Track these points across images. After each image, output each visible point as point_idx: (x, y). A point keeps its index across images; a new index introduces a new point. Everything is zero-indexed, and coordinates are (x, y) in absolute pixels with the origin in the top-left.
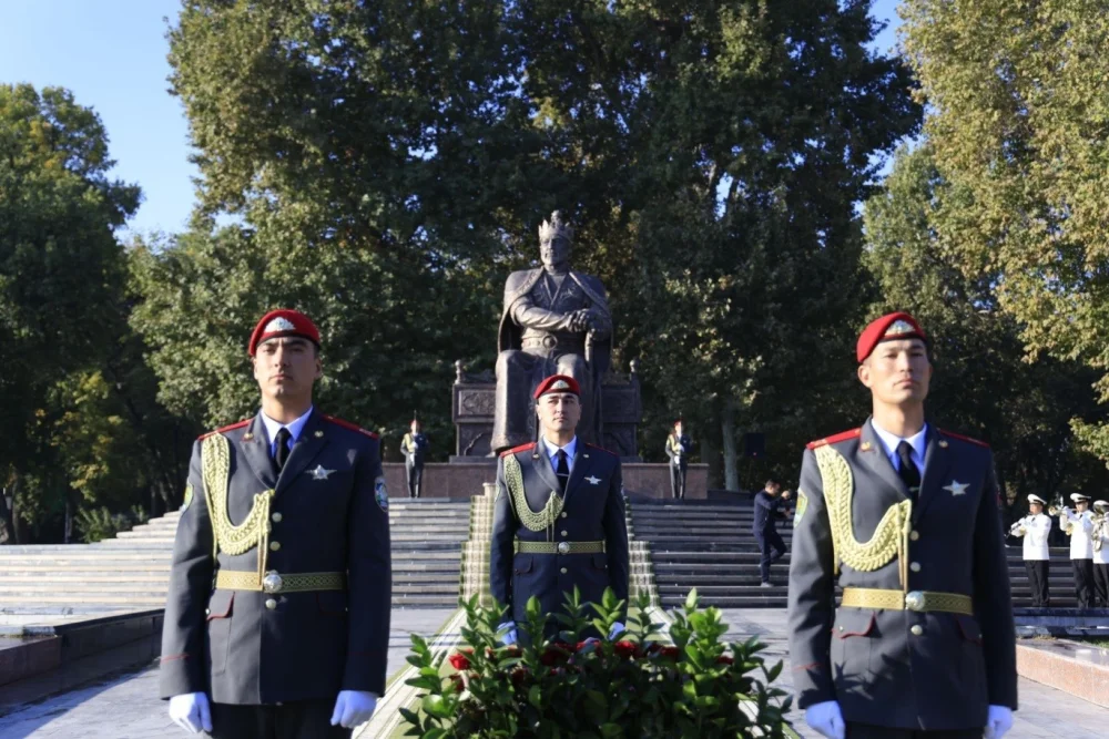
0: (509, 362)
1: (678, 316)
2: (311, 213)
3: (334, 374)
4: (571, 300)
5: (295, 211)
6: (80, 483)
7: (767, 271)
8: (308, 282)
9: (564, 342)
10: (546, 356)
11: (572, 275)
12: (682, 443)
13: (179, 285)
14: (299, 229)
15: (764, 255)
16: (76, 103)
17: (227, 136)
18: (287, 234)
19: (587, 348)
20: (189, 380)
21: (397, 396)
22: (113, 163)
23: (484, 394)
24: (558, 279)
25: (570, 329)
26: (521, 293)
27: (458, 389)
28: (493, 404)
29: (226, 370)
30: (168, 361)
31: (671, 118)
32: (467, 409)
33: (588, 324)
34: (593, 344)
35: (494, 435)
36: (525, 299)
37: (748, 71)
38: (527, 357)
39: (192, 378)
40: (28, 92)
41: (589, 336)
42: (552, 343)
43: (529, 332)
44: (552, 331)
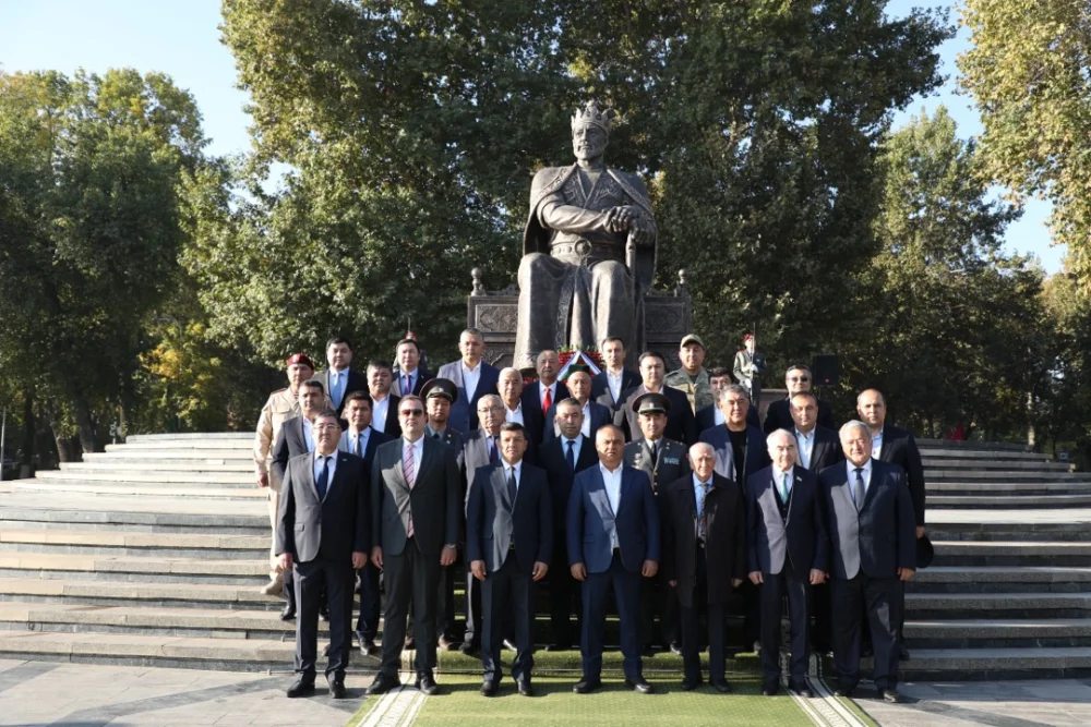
0: (534, 266)
1: (708, 254)
2: (351, 151)
3: (370, 307)
4: (608, 198)
5: (337, 151)
6: (185, 412)
7: (798, 207)
8: (346, 217)
9: (600, 245)
10: (578, 264)
11: (609, 171)
12: (755, 362)
13: (224, 222)
14: (340, 167)
15: (796, 191)
16: (175, 85)
17: (265, 71)
18: (328, 173)
19: (628, 251)
20: (234, 315)
21: (433, 330)
22: (210, 141)
23: (505, 308)
24: (593, 176)
25: (608, 228)
26: (549, 190)
27: (475, 301)
28: (514, 320)
29: (266, 303)
30: (216, 299)
31: (701, 61)
32: (485, 326)
33: (629, 221)
34: (637, 247)
35: (515, 355)
36: (554, 197)
37: (779, 12)
38: (556, 262)
39: (237, 312)
40: (133, 76)
41: (630, 237)
42: (586, 248)
43: (560, 237)
44: (586, 234)
